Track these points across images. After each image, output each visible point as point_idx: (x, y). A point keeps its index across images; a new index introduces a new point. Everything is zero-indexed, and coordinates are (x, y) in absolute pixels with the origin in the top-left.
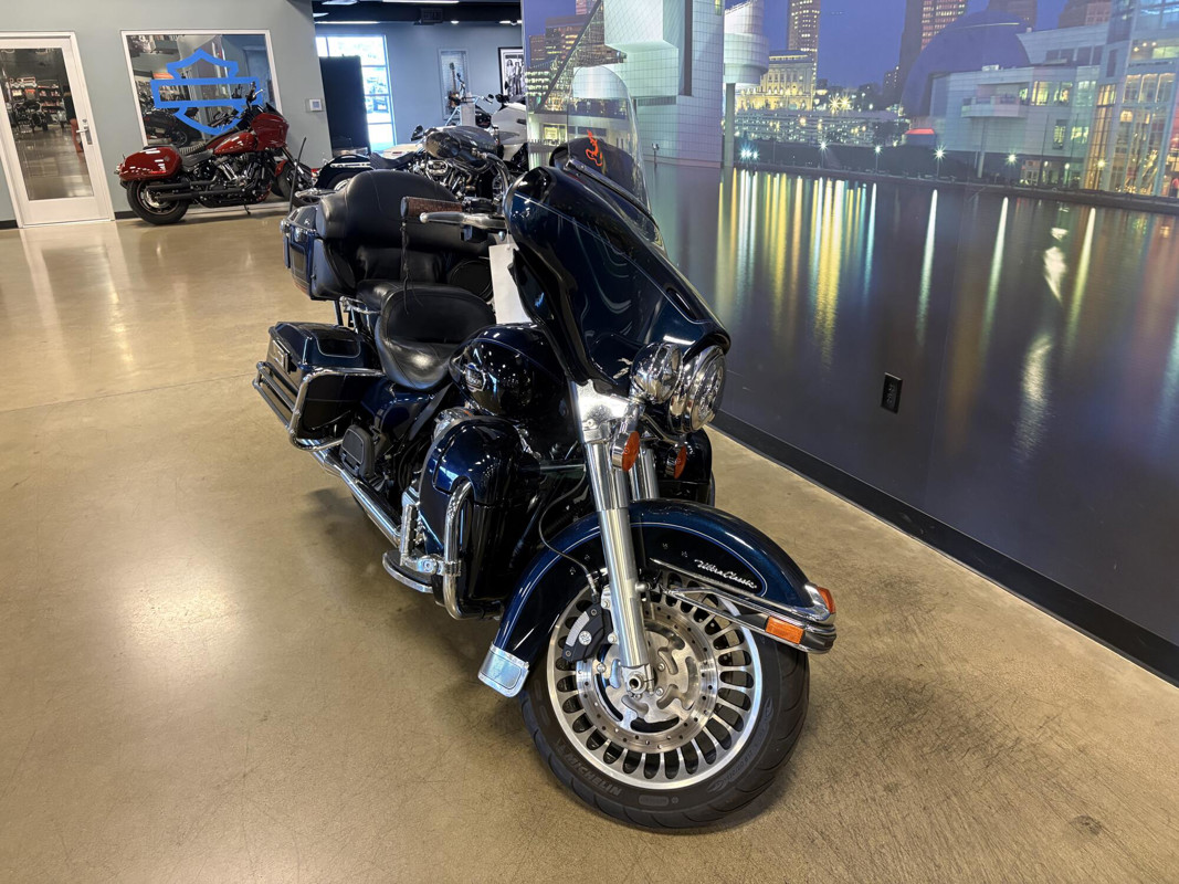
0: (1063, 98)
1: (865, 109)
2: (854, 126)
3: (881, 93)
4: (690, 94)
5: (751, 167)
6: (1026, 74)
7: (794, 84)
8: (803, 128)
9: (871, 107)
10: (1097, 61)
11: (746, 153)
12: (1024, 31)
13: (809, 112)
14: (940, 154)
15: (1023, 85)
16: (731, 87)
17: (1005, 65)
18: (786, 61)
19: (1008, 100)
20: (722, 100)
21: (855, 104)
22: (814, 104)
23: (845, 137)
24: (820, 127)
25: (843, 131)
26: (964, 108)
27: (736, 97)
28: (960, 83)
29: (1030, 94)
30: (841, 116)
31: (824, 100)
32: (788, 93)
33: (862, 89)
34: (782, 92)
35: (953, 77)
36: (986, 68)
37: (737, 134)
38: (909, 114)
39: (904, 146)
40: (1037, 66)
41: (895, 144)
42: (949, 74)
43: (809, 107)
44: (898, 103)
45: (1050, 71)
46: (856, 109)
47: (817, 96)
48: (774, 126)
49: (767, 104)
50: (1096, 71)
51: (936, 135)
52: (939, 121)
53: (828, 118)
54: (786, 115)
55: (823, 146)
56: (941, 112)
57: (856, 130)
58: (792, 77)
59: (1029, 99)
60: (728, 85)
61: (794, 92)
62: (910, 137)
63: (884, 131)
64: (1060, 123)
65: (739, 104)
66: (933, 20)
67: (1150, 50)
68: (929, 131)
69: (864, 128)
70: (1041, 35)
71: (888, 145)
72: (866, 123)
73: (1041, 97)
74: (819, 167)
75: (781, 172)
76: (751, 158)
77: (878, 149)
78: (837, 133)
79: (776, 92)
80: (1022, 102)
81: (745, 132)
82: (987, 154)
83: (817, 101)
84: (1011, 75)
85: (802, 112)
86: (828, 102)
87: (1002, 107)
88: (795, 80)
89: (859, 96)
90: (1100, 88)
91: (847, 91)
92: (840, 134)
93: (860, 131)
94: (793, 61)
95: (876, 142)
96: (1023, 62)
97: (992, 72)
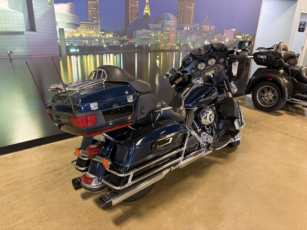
0: (156, 35)
1: (117, 37)
2: (114, 41)
3: (121, 33)
4: (35, 31)
5: (76, 54)
6: (150, 31)
7: (92, 30)
8: (97, 42)
9: (118, 36)
10: (160, 30)
11: (72, 50)
12: (149, 24)
13: (99, 38)
14: (136, 46)
15: (150, 33)
16: (62, 30)
17: (147, 29)
18: (88, 24)
19: (148, 35)
20: (57, 34)
21: (114, 36)
22: (100, 36)
23: (111, 44)
24: (103, 41)
25: (111, 42)
26: (140, 37)
27: (65, 33)
28: (138, 32)
29: (151, 34)
30: (109, 39)
31: (103, 35)
32: (90, 32)
33: (115, 32)
34: (87, 32)
35: (137, 31)
36: (143, 30)
37: (67, 45)
38: (128, 38)
39: (128, 45)
40: (152, 30)
41: (126, 44)
42: (136, 30)
43: (99, 36)
44: (125, 35)
45: (154, 31)
46: (114, 37)
47: (101, 34)
48: (85, 42)
49: (81, 35)
50: (160, 31)
51: (135, 42)
52: (135, 39)
53: (105, 39)
54: (90, 39)
55: (105, 46)
56: (135, 37)
57: (115, 42)
58: (91, 28)
59: (151, 35)
60: (59, 29)
61: (93, 32)
62: (129, 43)
63: (122, 42)
64: (156, 39)
65: (66, 35)
66: (131, 19)
67: (167, 29)
68: (133, 41)
69: (117, 41)
70: (152, 25)
71: (124, 45)
72: (117, 40)
73: (153, 35)
74: (104, 52)
75: (90, 54)
76: (76, 52)
77: (121, 46)
78: (109, 43)
79: (85, 32)
80: (150, 36)
81: (72, 44)
82: (145, 45)
83: (101, 35)
84: (148, 31)
85: (96, 38)
86: (105, 35)
87: (147, 37)
88: (92, 29)
89: (115, 34)
90: (161, 34)
91: (111, 32)
92: (110, 43)
93: (116, 42)
94: (91, 24)
95: (121, 44)
96: (149, 29)
97: (144, 30)
